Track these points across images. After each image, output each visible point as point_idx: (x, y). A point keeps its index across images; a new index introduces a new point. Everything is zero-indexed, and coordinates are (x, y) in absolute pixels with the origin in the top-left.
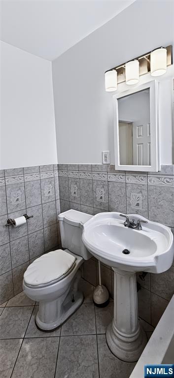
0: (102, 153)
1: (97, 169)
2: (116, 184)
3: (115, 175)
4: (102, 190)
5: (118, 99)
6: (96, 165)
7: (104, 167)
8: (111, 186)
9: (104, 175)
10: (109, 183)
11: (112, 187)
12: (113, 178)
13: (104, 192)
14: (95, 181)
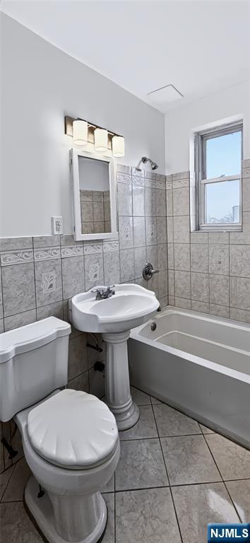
0: (52, 219)
1: (43, 243)
2: (71, 260)
3: (71, 248)
4: (53, 274)
5: (79, 156)
6: (41, 238)
7: (56, 239)
8: (65, 264)
9: (55, 251)
10: (63, 260)
11: (67, 265)
12: (69, 252)
13: (55, 276)
14: (40, 263)
